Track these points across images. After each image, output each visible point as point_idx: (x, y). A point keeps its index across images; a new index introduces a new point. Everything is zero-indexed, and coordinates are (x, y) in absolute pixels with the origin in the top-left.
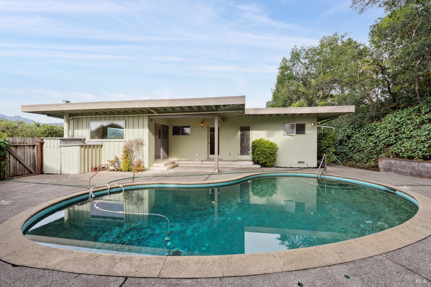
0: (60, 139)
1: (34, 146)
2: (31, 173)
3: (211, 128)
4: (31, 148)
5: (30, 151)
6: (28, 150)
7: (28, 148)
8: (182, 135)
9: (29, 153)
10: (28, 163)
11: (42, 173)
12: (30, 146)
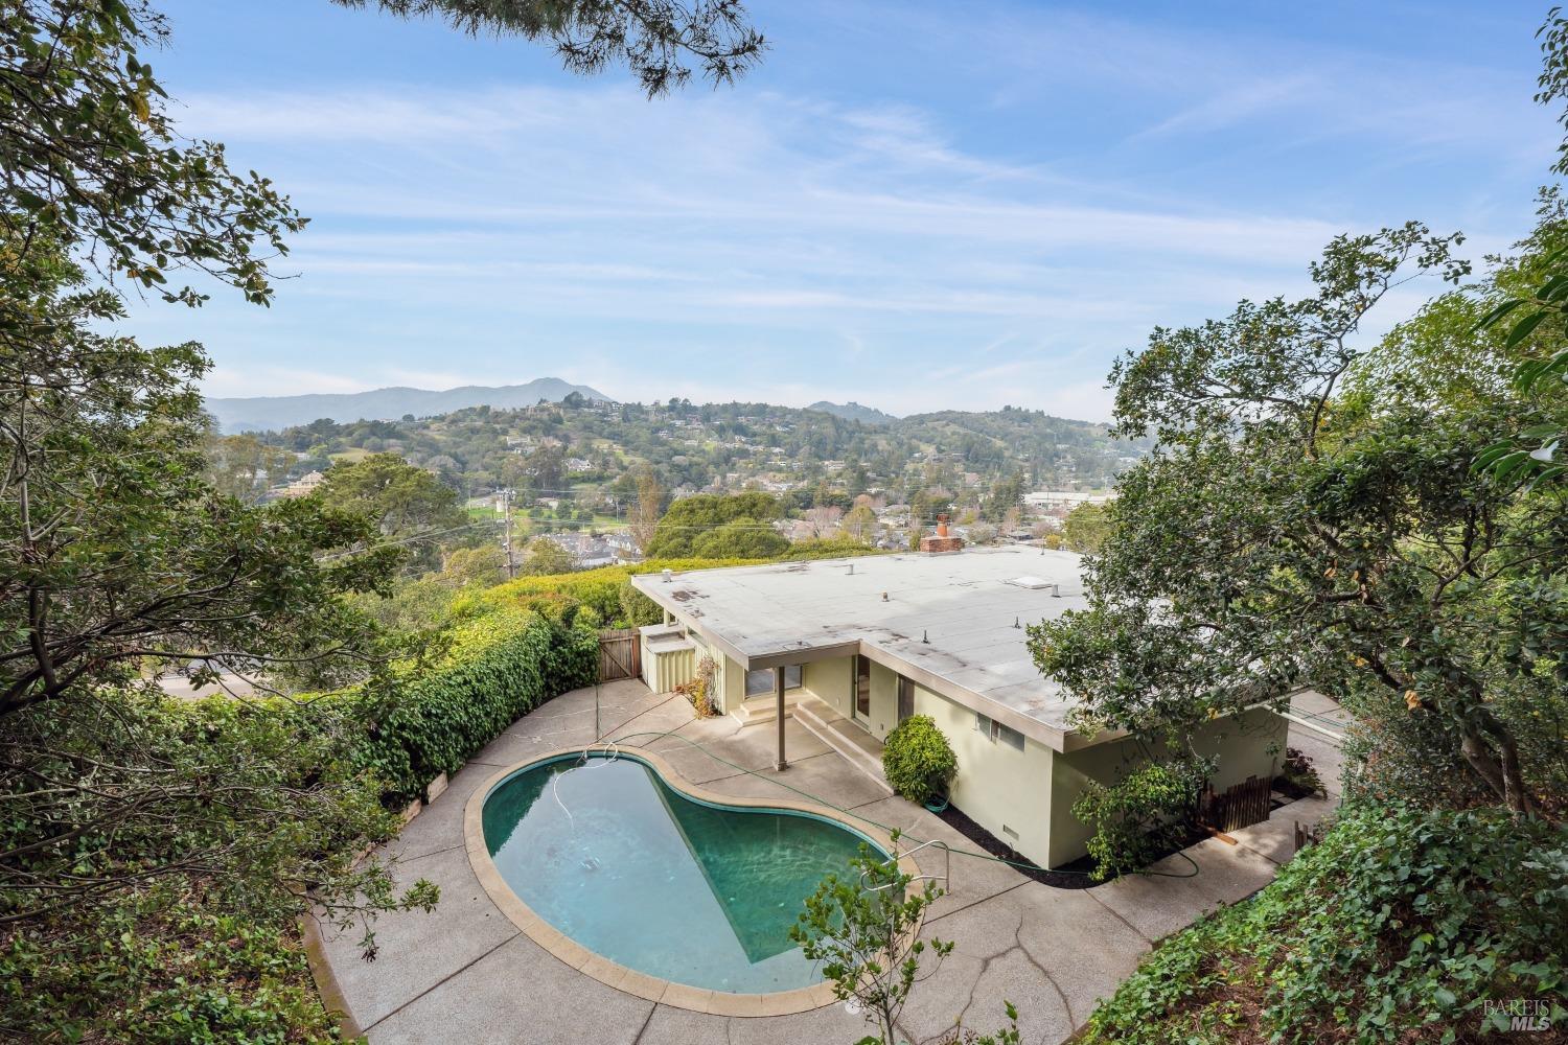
1: (630, 640)
2: (627, 675)
5: (627, 648)
6: (625, 646)
10: (623, 664)
11: (640, 677)
12: (625, 641)
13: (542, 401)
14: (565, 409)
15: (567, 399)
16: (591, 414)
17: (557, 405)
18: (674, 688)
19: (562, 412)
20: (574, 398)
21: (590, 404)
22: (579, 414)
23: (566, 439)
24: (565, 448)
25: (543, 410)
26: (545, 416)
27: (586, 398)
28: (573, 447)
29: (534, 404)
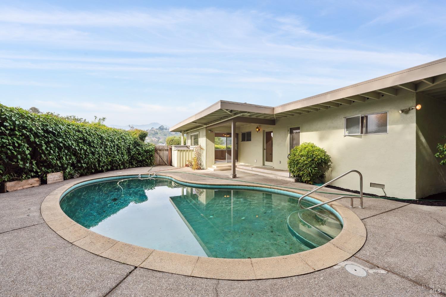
0: (175, 146)
1: (167, 150)
2: (166, 164)
3: (267, 133)
4: (167, 151)
5: (166, 153)
6: (165, 152)
7: (165, 151)
8: (247, 141)
9: (165, 154)
10: (165, 159)
11: (171, 165)
12: (166, 150)
13: (152, 128)
14: (159, 130)
15: (160, 128)
16: (166, 132)
17: (156, 129)
18: (184, 165)
19: (158, 131)
20: (161, 127)
21: (166, 129)
22: (163, 132)
23: (159, 138)
24: (158, 140)
25: (152, 130)
26: (153, 132)
27: (165, 127)
28: (160, 140)
29: (150, 129)
